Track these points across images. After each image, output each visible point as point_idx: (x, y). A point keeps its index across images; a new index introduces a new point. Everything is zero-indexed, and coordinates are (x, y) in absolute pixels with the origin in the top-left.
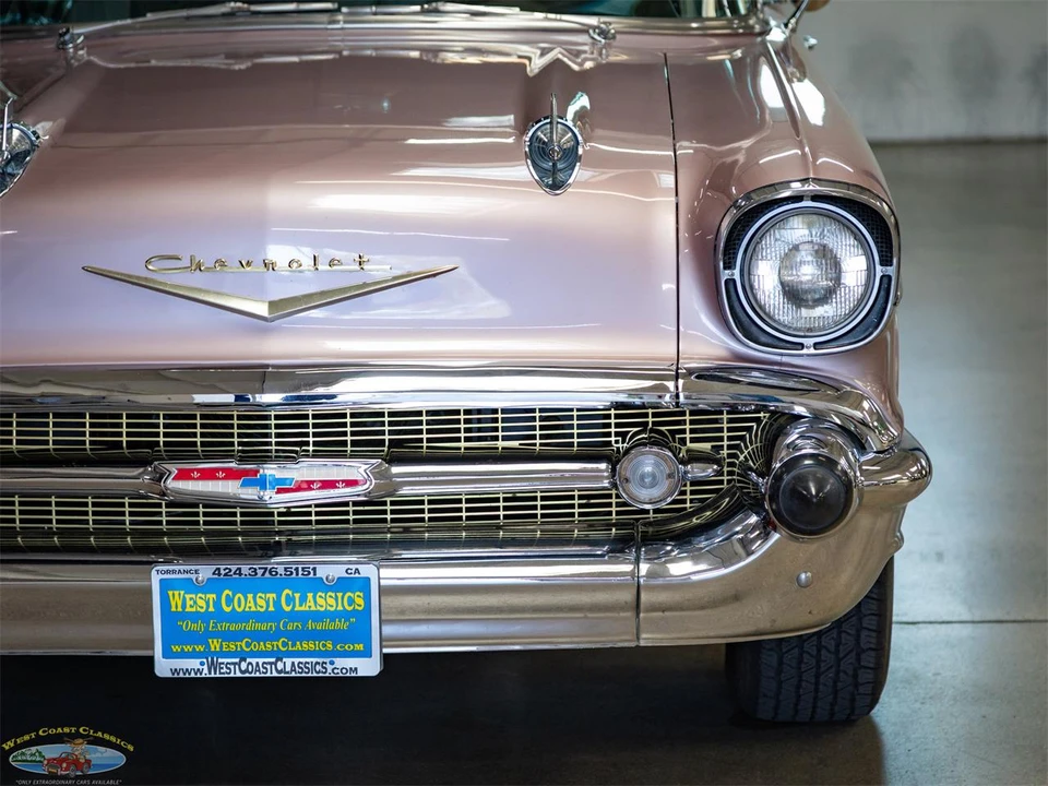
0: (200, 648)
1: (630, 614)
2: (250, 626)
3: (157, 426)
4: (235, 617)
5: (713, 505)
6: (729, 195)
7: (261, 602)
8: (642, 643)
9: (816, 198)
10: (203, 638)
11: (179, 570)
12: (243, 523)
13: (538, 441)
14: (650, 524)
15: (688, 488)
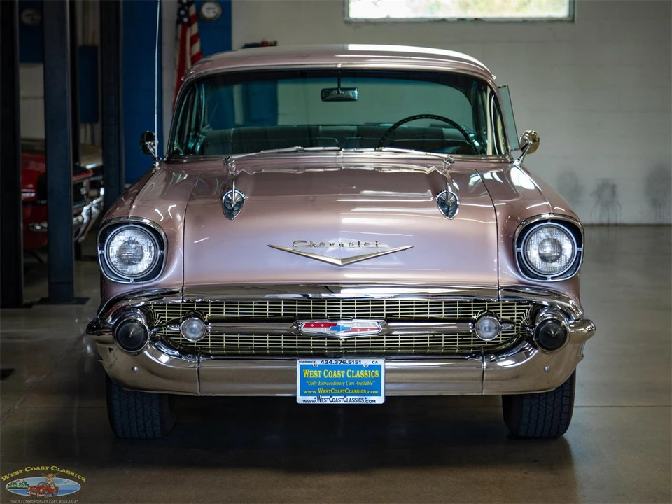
0: (315, 392)
1: (479, 382)
2: (335, 383)
3: (295, 307)
4: (329, 380)
5: (511, 341)
6: (517, 220)
7: (339, 374)
8: (483, 394)
9: (553, 220)
10: (316, 388)
11: (308, 362)
12: (328, 346)
13: (443, 315)
14: (487, 348)
15: (501, 334)
